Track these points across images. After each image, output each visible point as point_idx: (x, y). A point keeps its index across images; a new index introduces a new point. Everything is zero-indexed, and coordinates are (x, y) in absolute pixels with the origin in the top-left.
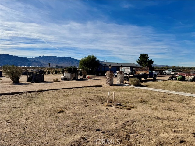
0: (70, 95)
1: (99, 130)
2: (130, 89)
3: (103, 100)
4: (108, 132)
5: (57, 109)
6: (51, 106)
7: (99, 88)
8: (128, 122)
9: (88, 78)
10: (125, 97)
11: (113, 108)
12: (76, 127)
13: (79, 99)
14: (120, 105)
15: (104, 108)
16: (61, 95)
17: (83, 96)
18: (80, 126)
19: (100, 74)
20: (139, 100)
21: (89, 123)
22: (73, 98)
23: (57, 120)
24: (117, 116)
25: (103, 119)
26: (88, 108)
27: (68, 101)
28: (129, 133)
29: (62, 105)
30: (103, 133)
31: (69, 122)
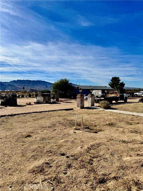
0: (40, 118)
1: (63, 155)
2: (100, 112)
3: (71, 124)
4: (72, 156)
5: (24, 134)
6: (19, 130)
7: (70, 111)
8: (94, 145)
9: (61, 101)
10: (94, 120)
11: (81, 132)
12: (41, 152)
13: (48, 123)
14: (88, 128)
15: (71, 132)
16: (31, 119)
17: (53, 120)
18: (45, 151)
19: (72, 97)
20: (108, 122)
21: (55, 147)
22: (42, 122)
23: (23, 145)
24: (83, 140)
25: (69, 143)
26: (56, 132)
27: (37, 125)
28: (93, 158)
29: (30, 130)
30: (68, 157)
31: (34, 147)
